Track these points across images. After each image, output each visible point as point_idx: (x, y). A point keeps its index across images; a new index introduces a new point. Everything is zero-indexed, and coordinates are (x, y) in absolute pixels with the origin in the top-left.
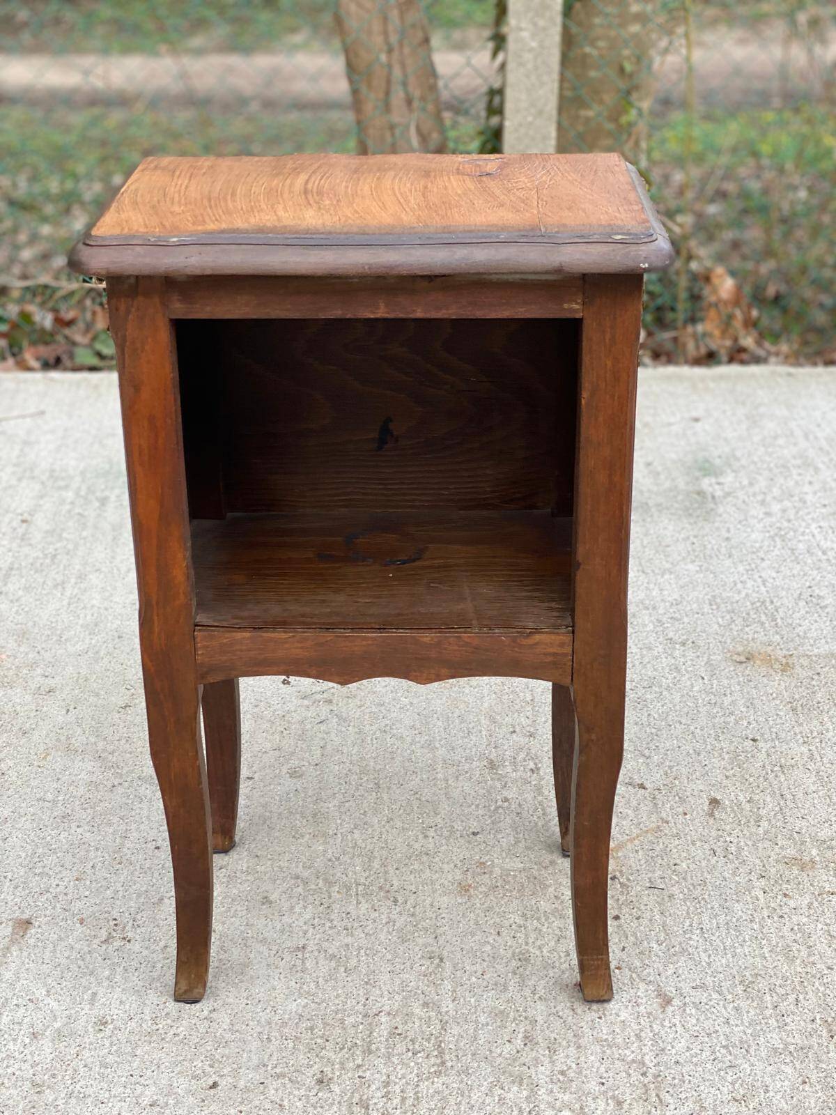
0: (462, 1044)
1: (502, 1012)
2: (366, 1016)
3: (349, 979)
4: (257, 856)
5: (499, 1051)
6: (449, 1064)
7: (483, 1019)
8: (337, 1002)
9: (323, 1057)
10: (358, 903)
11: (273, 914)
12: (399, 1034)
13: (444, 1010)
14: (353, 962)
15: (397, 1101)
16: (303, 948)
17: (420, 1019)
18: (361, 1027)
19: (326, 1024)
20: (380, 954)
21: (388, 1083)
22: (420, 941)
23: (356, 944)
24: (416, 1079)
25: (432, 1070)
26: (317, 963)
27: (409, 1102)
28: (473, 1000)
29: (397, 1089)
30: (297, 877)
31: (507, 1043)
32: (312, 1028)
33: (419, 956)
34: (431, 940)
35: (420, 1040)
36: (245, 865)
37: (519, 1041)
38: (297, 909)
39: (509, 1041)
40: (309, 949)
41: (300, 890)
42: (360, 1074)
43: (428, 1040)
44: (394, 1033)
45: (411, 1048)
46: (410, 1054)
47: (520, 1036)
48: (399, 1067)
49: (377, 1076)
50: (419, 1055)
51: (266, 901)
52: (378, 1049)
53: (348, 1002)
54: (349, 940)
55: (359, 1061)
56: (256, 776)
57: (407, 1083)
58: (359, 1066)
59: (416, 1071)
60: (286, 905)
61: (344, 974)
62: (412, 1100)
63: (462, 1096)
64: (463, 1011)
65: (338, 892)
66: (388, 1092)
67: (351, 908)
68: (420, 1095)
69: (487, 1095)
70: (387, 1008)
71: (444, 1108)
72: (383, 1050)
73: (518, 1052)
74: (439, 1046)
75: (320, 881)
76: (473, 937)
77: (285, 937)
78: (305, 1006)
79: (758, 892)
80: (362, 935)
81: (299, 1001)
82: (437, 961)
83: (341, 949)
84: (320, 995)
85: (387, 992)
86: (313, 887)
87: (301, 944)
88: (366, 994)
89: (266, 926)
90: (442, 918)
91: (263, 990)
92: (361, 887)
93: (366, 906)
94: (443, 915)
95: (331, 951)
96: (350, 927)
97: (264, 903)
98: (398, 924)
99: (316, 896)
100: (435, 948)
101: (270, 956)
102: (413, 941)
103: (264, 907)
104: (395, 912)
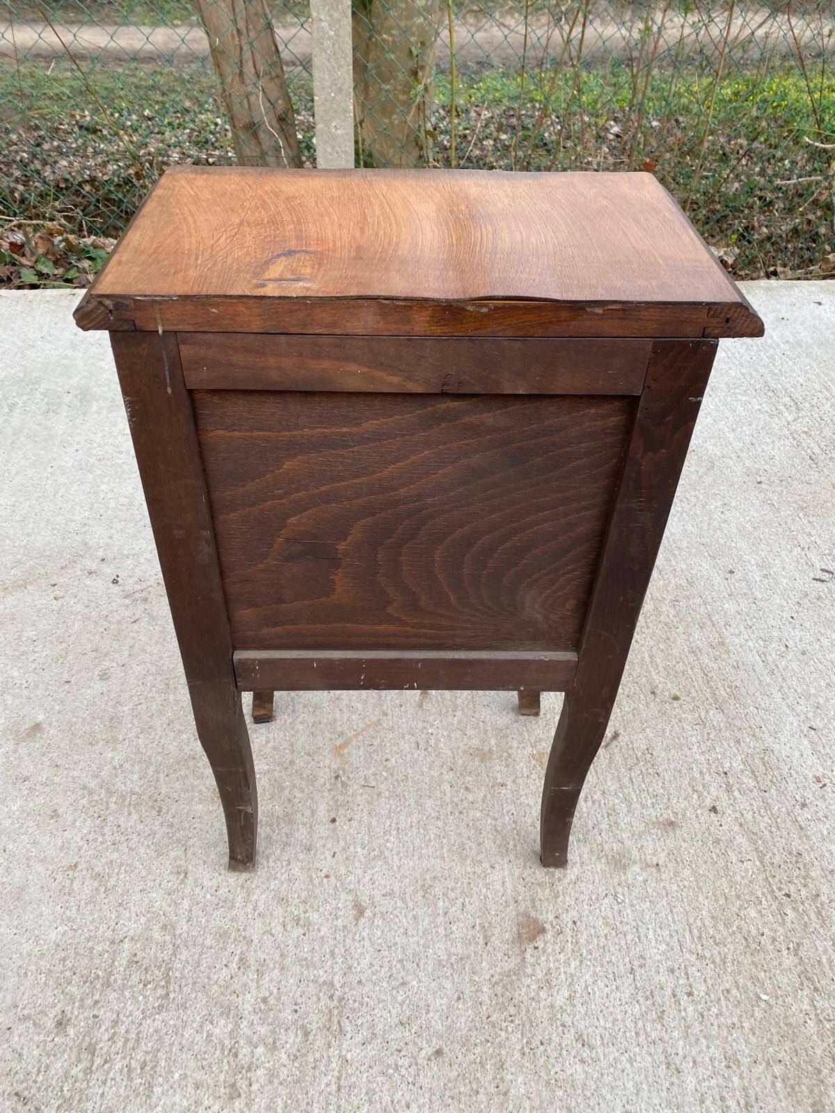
0: (186, 971)
1: (225, 932)
2: (113, 942)
3: (106, 901)
4: (57, 766)
5: (216, 978)
6: (172, 996)
7: (208, 942)
8: (92, 928)
9: (67, 994)
10: (130, 814)
11: (57, 830)
12: (137, 962)
13: (178, 932)
14: (113, 881)
15: (120, 1044)
16: (75, 866)
17: (157, 944)
18: (106, 956)
19: (77, 954)
20: (137, 871)
21: (117, 1022)
22: (172, 854)
23: (118, 861)
24: (141, 1016)
25: (156, 1005)
26: (83, 883)
27: (130, 1045)
28: (203, 920)
29: (123, 1029)
30: (85, 788)
31: (224, 967)
32: (64, 959)
33: (169, 871)
34: (181, 853)
35: (153, 968)
36: (45, 776)
37: (234, 965)
38: (78, 824)
39: (226, 965)
40: (80, 867)
41: (84, 801)
42: (95, 1012)
43: (159, 968)
44: (133, 962)
45: (143, 978)
46: (141, 986)
47: (237, 957)
48: (129, 1003)
49: (109, 1014)
50: (149, 986)
51: (55, 815)
52: (115, 981)
53: (101, 928)
54: (115, 856)
55: (97, 997)
56: (73, 680)
57: (133, 1022)
58: (96, 1002)
59: (142, 1007)
60: (70, 819)
61: (104, 895)
62: (133, 1041)
63: (176, 1034)
64: (193, 933)
65: (115, 802)
66: (114, 1034)
67: (122, 821)
68: (141, 1036)
69: (197, 1032)
70: (131, 933)
71: (158, 1051)
72: (119, 982)
73: (232, 978)
74: (168, 975)
75: (103, 791)
76: (215, 848)
77: (62, 855)
78: (63, 935)
79: (446, 787)
80: (126, 850)
81: (60, 928)
82: (182, 876)
83: (106, 867)
84: (79, 920)
85: (134, 915)
86: (96, 798)
87: (74, 862)
88: (117, 917)
89: (49, 843)
90: (195, 828)
91: (32, 917)
92: (134, 797)
93: (135, 817)
94: (195, 826)
95: (97, 869)
96: (117, 842)
97: (52, 817)
98: (157, 836)
99: (96, 808)
100: (182, 863)
101: (45, 877)
102: (167, 855)
103: (52, 821)
104: (157, 823)
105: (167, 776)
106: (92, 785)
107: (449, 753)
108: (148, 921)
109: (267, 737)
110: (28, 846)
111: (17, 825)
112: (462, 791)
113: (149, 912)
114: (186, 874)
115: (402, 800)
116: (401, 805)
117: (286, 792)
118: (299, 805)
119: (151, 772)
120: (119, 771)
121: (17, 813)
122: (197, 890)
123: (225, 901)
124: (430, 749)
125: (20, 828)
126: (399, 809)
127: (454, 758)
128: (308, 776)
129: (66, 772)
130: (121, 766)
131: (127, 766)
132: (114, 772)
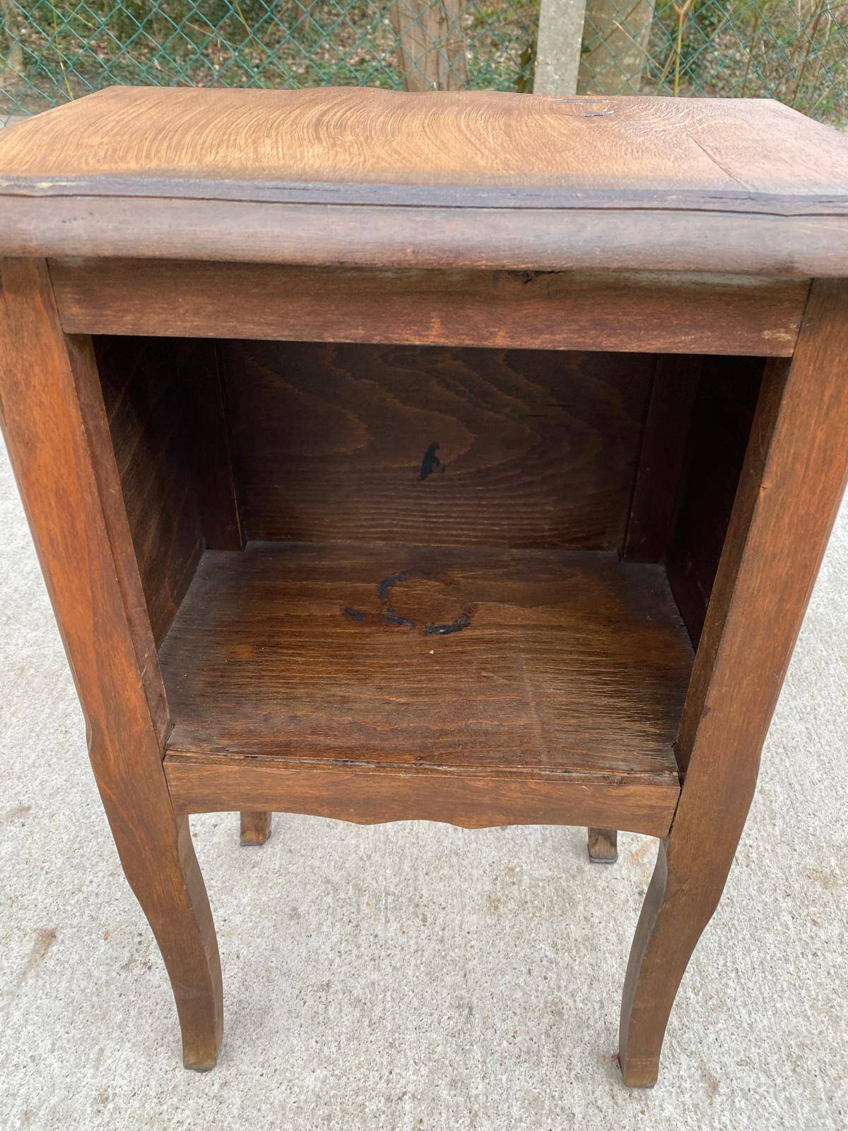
1: (536, 1099)
2: (389, 1099)
3: (372, 1038)
4: (290, 851)
7: (516, 1110)
8: (359, 1076)
10: (388, 921)
11: (300, 934)
13: (473, 1093)
14: (378, 1010)
16: (328, 985)
17: (448, 1107)
18: (382, 1118)
19: (344, 1111)
20: (406, 1000)
22: (449, 980)
23: (382, 983)
26: (341, 1010)
28: (504, 1078)
30: (328, 881)
33: (447, 1004)
34: (460, 979)
38: (324, 929)
40: (333, 988)
41: (329, 899)
51: (295, 914)
53: (371, 1077)
54: (375, 976)
60: (314, 921)
61: (369, 1030)
64: (494, 1097)
65: (367, 904)
67: (379, 928)
70: (411, 1088)
75: (350, 887)
76: (503, 976)
77: (309, 968)
78: (323, 1082)
79: (786, 918)
80: (389, 969)
81: (318, 1072)
82: (466, 1012)
83: (367, 990)
84: (341, 1063)
85: (412, 1062)
86: (343, 895)
87: (326, 980)
88: (390, 1063)
89: (292, 951)
90: (472, 947)
91: (280, 1052)
92: (390, 899)
93: (394, 925)
94: (473, 943)
95: (355, 993)
96: (377, 957)
97: (292, 918)
98: (426, 954)
99: (345, 909)
100: (463, 992)
101: (292, 998)
102: (442, 980)
103: (292, 923)
104: (423, 936)
105: (427, 874)
106: (337, 879)
107: (780, 874)
108: (431, 1072)
109: (543, 835)
110: (267, 953)
111: (250, 924)
112: (809, 925)
113: (430, 1059)
114: (471, 1009)
115: (733, 930)
116: (732, 938)
117: (581, 908)
118: (601, 926)
119: (406, 867)
120: (368, 864)
121: (249, 908)
122: (490, 1033)
123: (528, 1053)
124: (753, 865)
125: (253, 928)
126: (731, 943)
127: (787, 880)
128: (605, 890)
129: (302, 860)
130: (369, 857)
131: (376, 857)
132: (361, 863)
